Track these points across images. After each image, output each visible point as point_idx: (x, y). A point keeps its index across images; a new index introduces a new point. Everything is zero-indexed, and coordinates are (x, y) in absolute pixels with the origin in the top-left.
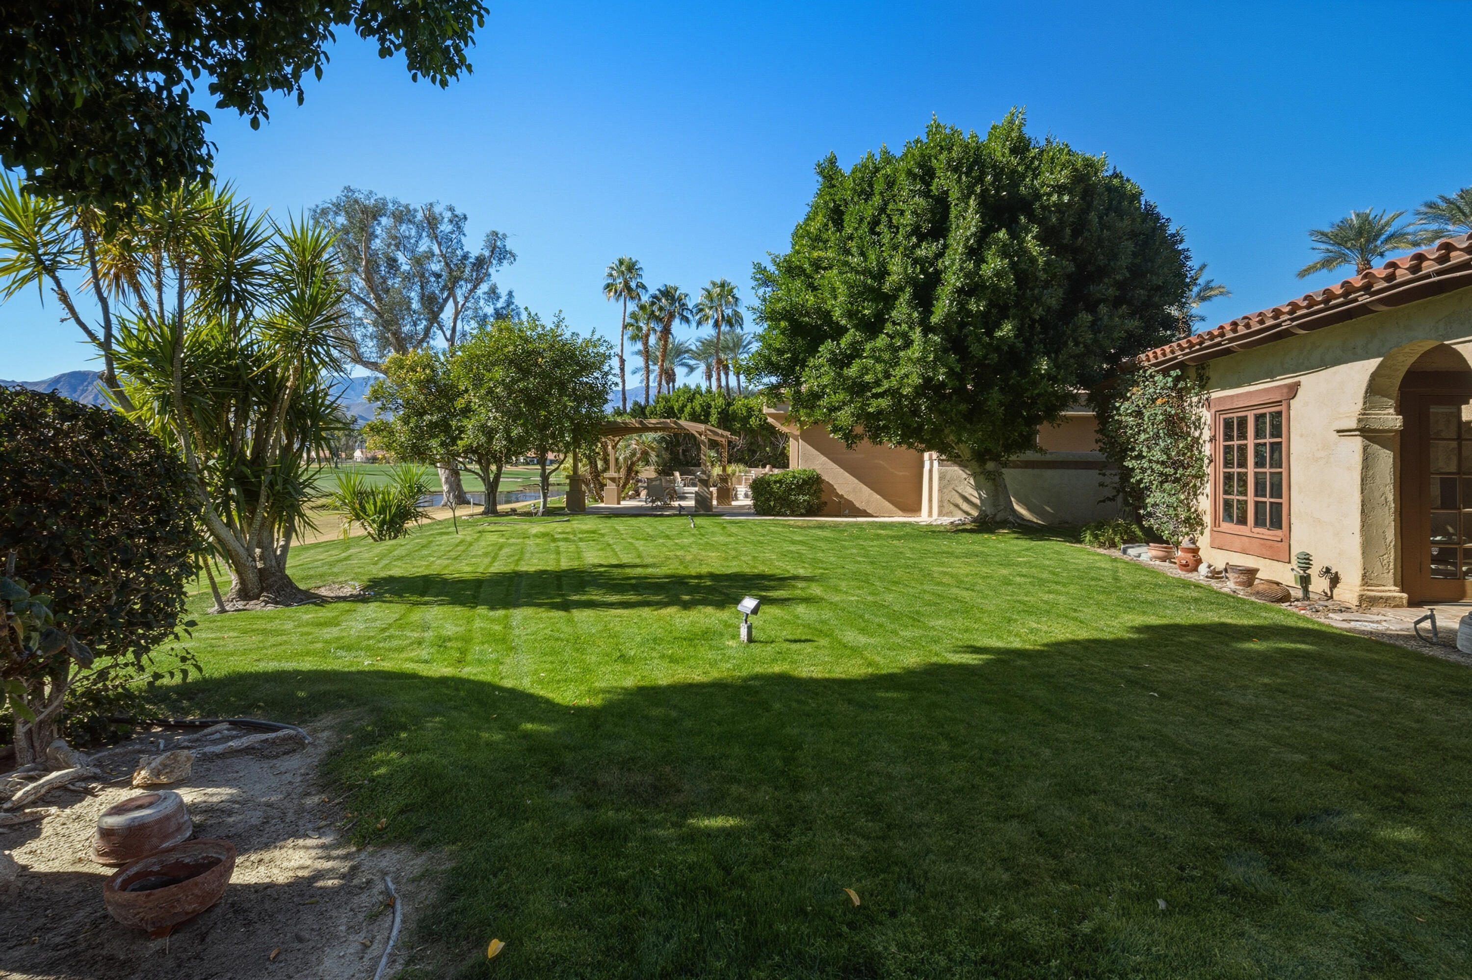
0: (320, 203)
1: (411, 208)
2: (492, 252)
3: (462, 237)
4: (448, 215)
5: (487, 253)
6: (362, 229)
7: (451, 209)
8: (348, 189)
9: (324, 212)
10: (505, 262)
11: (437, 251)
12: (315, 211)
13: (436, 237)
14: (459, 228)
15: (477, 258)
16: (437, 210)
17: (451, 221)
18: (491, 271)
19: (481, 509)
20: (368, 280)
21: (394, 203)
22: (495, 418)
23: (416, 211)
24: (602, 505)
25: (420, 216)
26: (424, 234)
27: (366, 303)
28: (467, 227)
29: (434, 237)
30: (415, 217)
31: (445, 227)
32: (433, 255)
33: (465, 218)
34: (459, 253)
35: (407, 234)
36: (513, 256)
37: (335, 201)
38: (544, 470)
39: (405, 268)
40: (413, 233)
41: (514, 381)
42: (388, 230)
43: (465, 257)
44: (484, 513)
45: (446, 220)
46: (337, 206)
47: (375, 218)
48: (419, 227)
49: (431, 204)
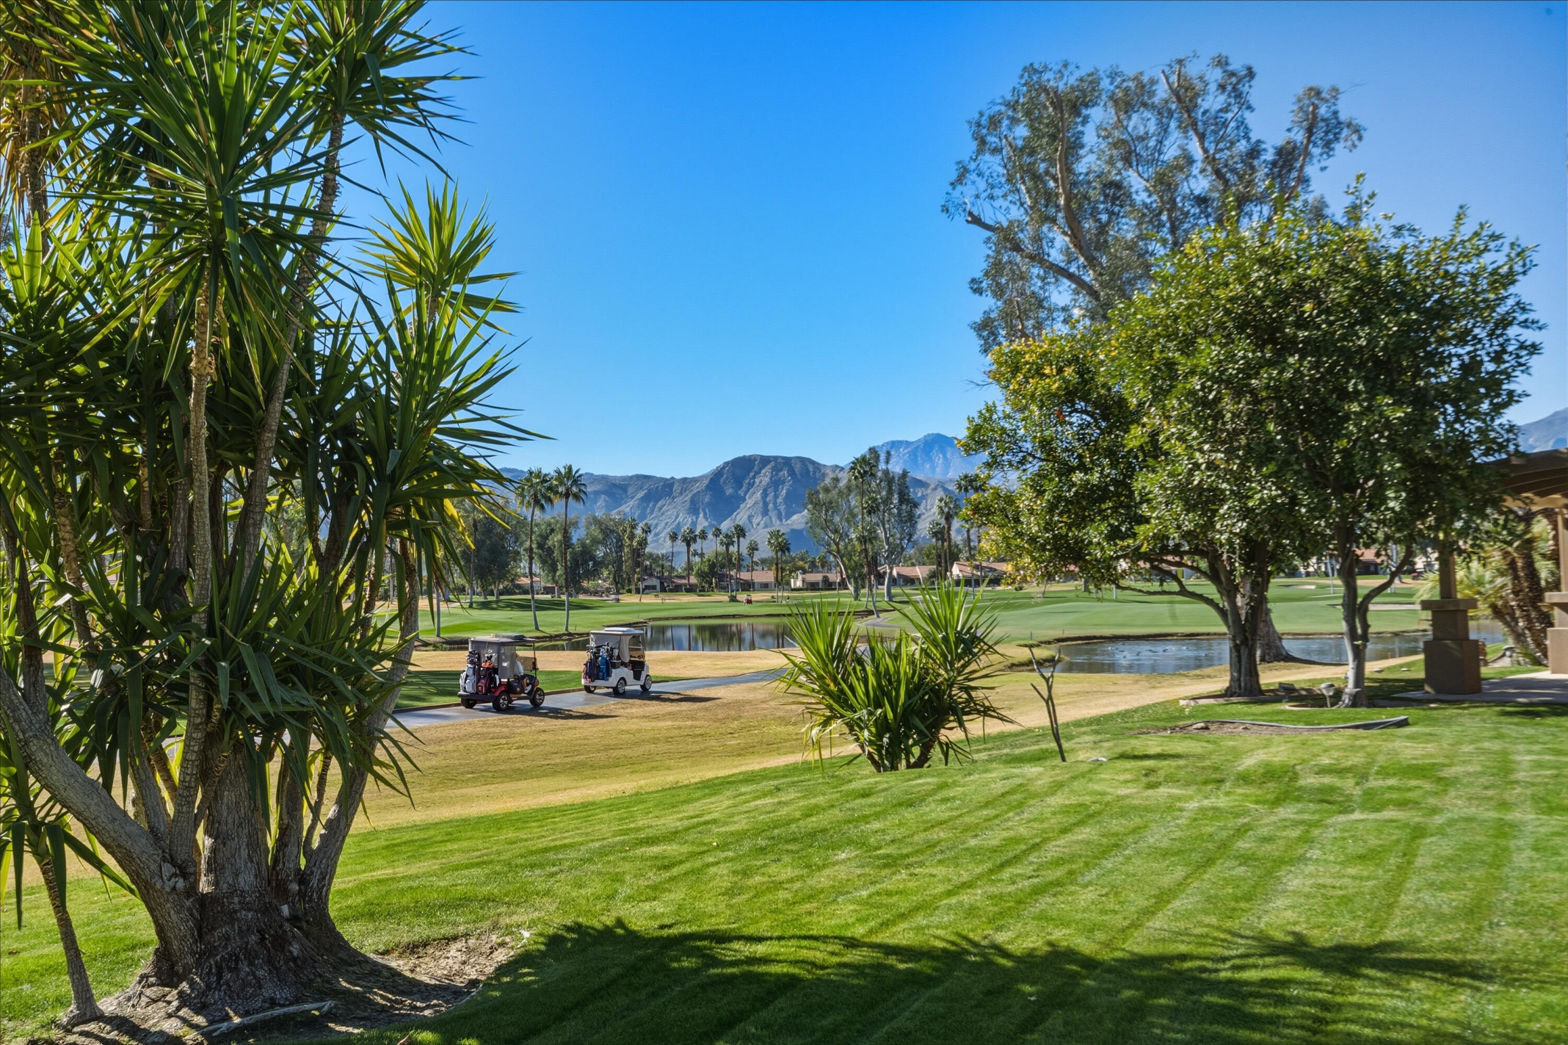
0: (984, 107)
1: (1145, 79)
2: (1310, 131)
3: (1247, 114)
4: (1215, 75)
5: (1299, 136)
6: (1053, 137)
7: (1221, 62)
8: (1031, 69)
9: (994, 122)
10: (1339, 147)
11: (1197, 153)
12: (979, 125)
13: (1194, 125)
14: (1239, 96)
15: (1280, 152)
16: (1193, 70)
17: (1222, 87)
18: (1311, 170)
19: (1222, 683)
20: (1076, 235)
21: (1112, 76)
22: (1211, 466)
23: (1153, 82)
24: (1545, 675)
25: (1162, 92)
26: (1173, 124)
27: (1071, 277)
28: (1255, 92)
29: (1191, 125)
30: (1152, 94)
31: (1212, 102)
32: (1190, 161)
33: (1251, 74)
34: (1242, 146)
35: (1142, 131)
36: (1357, 130)
37: (1009, 97)
38: (1351, 589)
39: (1141, 197)
40: (1152, 127)
41: (1252, 369)
42: (1103, 132)
43: (1254, 152)
44: (1228, 693)
45: (1213, 87)
46: (1013, 106)
47: (1075, 110)
48: (1163, 113)
49: (1180, 62)
